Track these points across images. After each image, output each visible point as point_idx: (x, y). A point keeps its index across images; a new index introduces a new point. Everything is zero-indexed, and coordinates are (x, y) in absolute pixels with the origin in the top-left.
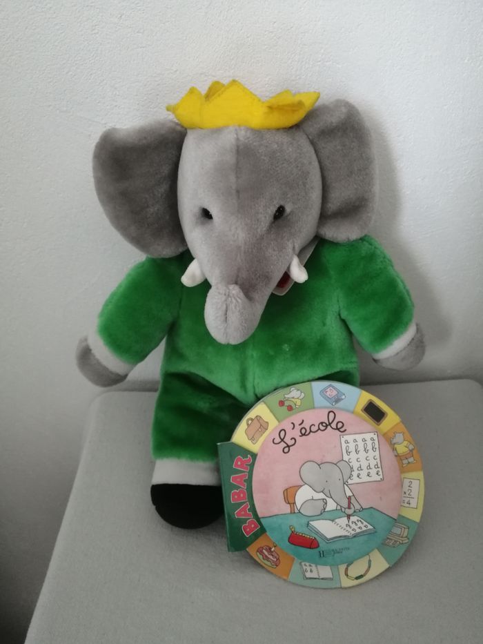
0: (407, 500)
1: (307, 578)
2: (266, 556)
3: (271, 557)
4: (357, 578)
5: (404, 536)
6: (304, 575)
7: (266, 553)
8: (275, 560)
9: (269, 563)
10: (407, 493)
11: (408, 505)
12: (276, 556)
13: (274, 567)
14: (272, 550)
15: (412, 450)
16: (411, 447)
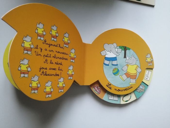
0: (146, 77)
1: (109, 99)
2: (96, 90)
3: (98, 90)
4: (126, 101)
5: (143, 89)
6: (109, 98)
7: (96, 89)
8: (99, 91)
9: (96, 92)
10: (147, 75)
11: (146, 79)
12: (100, 90)
13: (98, 94)
14: (99, 88)
15: (152, 61)
16: (152, 60)
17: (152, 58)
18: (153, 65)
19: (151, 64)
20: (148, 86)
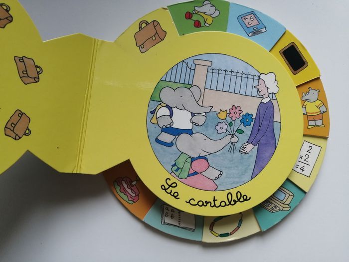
0: (301, 165)
1: (165, 224)
2: (124, 189)
3: (130, 191)
5: (287, 203)
7: (125, 186)
8: (134, 195)
9: (125, 197)
11: (300, 171)
12: (136, 190)
13: (131, 202)
14: (134, 183)
15: (322, 113)
16: (323, 109)
17: (324, 103)
18: (326, 125)
19: (319, 123)
20: (305, 193)
